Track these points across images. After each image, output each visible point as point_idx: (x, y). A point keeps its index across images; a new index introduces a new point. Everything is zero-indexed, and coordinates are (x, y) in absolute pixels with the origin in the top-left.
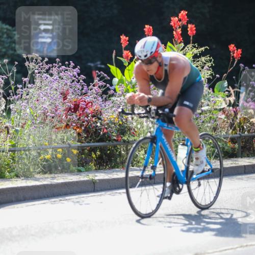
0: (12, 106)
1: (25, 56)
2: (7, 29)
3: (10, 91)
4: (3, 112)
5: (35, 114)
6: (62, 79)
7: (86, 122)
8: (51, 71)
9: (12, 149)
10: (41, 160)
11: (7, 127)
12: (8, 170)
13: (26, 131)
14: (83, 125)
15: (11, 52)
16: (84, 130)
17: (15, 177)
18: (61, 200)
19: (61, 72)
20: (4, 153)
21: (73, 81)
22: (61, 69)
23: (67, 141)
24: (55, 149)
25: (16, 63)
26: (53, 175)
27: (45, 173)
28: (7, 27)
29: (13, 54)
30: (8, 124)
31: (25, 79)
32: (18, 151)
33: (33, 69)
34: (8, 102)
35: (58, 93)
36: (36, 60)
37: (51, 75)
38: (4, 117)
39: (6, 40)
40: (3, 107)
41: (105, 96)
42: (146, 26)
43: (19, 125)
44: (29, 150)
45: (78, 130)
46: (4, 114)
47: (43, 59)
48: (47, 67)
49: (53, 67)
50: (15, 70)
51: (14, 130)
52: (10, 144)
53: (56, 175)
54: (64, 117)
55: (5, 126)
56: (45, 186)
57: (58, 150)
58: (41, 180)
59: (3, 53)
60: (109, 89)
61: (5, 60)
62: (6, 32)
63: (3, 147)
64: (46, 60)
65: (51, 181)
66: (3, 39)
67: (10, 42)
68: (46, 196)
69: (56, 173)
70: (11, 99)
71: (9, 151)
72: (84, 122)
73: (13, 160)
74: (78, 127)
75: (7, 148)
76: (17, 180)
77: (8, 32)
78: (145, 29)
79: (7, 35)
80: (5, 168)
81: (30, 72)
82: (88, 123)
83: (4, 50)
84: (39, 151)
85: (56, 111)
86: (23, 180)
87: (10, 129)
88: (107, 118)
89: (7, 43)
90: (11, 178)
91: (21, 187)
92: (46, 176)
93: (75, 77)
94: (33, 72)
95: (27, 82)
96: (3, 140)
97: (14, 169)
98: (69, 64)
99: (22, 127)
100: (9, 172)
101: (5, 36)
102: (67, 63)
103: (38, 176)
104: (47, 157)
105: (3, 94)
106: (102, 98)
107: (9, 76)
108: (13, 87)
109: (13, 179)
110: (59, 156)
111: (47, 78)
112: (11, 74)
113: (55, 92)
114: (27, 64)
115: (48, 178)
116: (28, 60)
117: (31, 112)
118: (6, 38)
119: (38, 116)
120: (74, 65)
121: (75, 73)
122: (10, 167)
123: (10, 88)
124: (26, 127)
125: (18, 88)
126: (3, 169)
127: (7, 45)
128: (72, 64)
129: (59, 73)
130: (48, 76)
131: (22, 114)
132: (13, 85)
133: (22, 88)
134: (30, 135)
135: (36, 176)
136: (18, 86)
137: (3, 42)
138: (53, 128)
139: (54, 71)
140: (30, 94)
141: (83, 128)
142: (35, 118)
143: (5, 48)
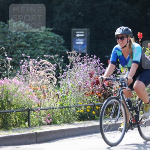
0: (60, 82)
1: (67, 53)
2: (58, 37)
3: (59, 73)
4: (55, 85)
5: (74, 86)
6: (90, 65)
7: (104, 90)
8: (83, 61)
9: (61, 107)
10: (78, 113)
11: (57, 94)
12: (59, 119)
13: (69, 96)
14: (102, 92)
15: (60, 50)
16: (103, 95)
17: (63, 123)
18: (90, 136)
19: (89, 61)
20: (56, 110)
21: (96, 66)
22: (89, 59)
23: (92, 102)
24: (86, 106)
25: (63, 57)
26: (85, 122)
27: (80, 121)
28: (58, 36)
29: (61, 52)
30: (58, 93)
31: (68, 66)
32: (64, 108)
33: (72, 60)
34: (58, 80)
35: (88, 74)
36: (74, 55)
37: (83, 63)
38: (56, 89)
39: (57, 43)
40: (55, 82)
41: (115, 75)
42: (139, 33)
43: (65, 93)
44: (70, 107)
45: (99, 95)
46: (56, 87)
47: (78, 54)
48: (80, 58)
49: (84, 58)
50: (62, 61)
51: (62, 96)
52: (60, 104)
53: (87, 122)
54: (91, 87)
55: (56, 94)
56: (80, 128)
57: (88, 107)
58: (78, 125)
59: (55, 51)
60: (117, 70)
61: (56, 55)
62: (57, 39)
63: (55, 106)
64: (80, 54)
65: (84, 125)
66: (55, 43)
67: (60, 45)
68: (81, 134)
69: (87, 121)
70: (60, 78)
71: (59, 108)
72: (102, 90)
73: (61, 113)
74: (99, 93)
75: (58, 106)
76: (64, 125)
77: (58, 39)
78: (138, 35)
79: (58, 40)
80: (57, 118)
81: (71, 62)
82: (105, 91)
83: (56, 49)
84: (77, 108)
85: (86, 84)
86: (67, 125)
87: (60, 95)
88: (116, 88)
89: (58, 45)
90: (60, 124)
91: (66, 129)
92: (81, 122)
93: (97, 64)
94: (73, 62)
95: (69, 68)
96: (55, 102)
97: (62, 118)
98: (94, 56)
99: (67, 94)
100: (59, 120)
101: (56, 41)
102: (92, 56)
103: (76, 122)
104: (82, 111)
105: (55, 75)
106: (113, 76)
107: (58, 64)
108: (61, 71)
109: (62, 125)
110: (88, 110)
111: (81, 65)
112: (59, 63)
113: (85, 73)
114: (69, 57)
115: (82, 123)
116: (70, 55)
117: (72, 85)
118: (57, 42)
119: (75, 87)
120: (96, 57)
121: (97, 62)
122: (60, 118)
123: (59, 71)
124: (69, 94)
125: (64, 72)
126: (56, 119)
127: (57, 47)
128: (95, 56)
129: (87, 62)
130: (81, 64)
131: (66, 86)
132: (61, 69)
133: (66, 71)
134: (71, 99)
135: (75, 122)
136: (64, 70)
137: (56, 45)
138: (84, 94)
139: (85, 60)
140: (71, 75)
141: (102, 94)
142: (74, 88)
143: (56, 48)
